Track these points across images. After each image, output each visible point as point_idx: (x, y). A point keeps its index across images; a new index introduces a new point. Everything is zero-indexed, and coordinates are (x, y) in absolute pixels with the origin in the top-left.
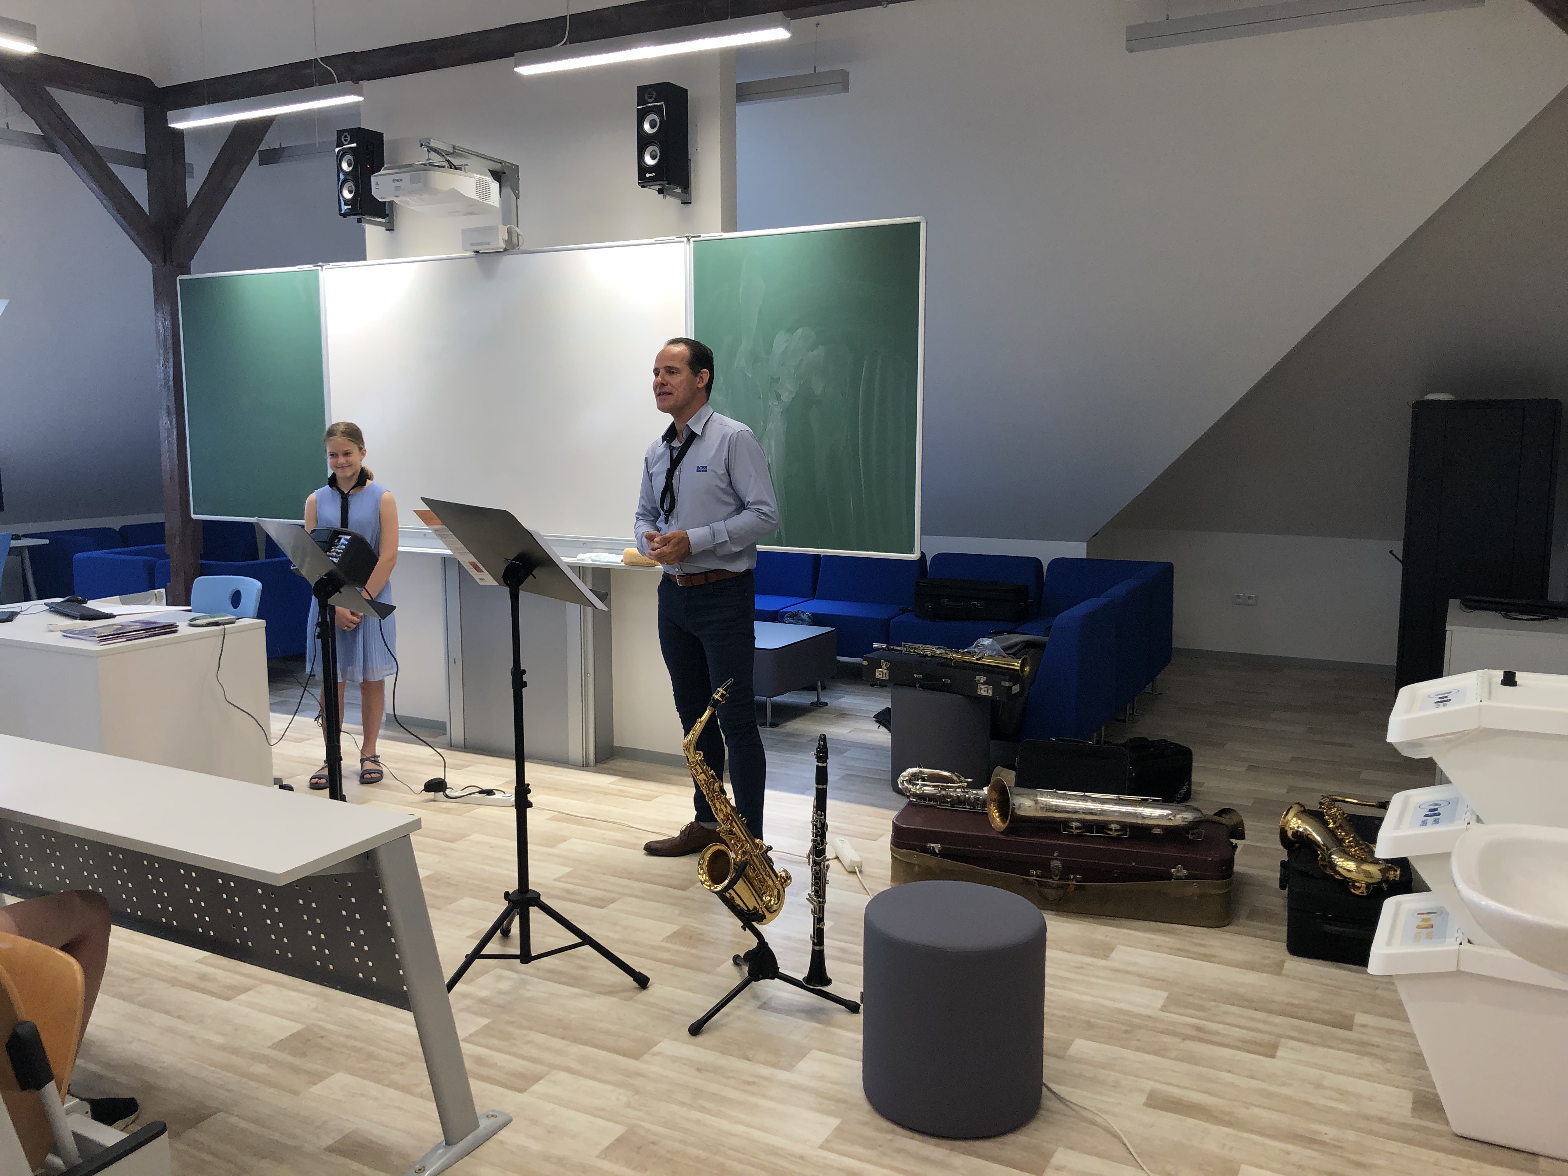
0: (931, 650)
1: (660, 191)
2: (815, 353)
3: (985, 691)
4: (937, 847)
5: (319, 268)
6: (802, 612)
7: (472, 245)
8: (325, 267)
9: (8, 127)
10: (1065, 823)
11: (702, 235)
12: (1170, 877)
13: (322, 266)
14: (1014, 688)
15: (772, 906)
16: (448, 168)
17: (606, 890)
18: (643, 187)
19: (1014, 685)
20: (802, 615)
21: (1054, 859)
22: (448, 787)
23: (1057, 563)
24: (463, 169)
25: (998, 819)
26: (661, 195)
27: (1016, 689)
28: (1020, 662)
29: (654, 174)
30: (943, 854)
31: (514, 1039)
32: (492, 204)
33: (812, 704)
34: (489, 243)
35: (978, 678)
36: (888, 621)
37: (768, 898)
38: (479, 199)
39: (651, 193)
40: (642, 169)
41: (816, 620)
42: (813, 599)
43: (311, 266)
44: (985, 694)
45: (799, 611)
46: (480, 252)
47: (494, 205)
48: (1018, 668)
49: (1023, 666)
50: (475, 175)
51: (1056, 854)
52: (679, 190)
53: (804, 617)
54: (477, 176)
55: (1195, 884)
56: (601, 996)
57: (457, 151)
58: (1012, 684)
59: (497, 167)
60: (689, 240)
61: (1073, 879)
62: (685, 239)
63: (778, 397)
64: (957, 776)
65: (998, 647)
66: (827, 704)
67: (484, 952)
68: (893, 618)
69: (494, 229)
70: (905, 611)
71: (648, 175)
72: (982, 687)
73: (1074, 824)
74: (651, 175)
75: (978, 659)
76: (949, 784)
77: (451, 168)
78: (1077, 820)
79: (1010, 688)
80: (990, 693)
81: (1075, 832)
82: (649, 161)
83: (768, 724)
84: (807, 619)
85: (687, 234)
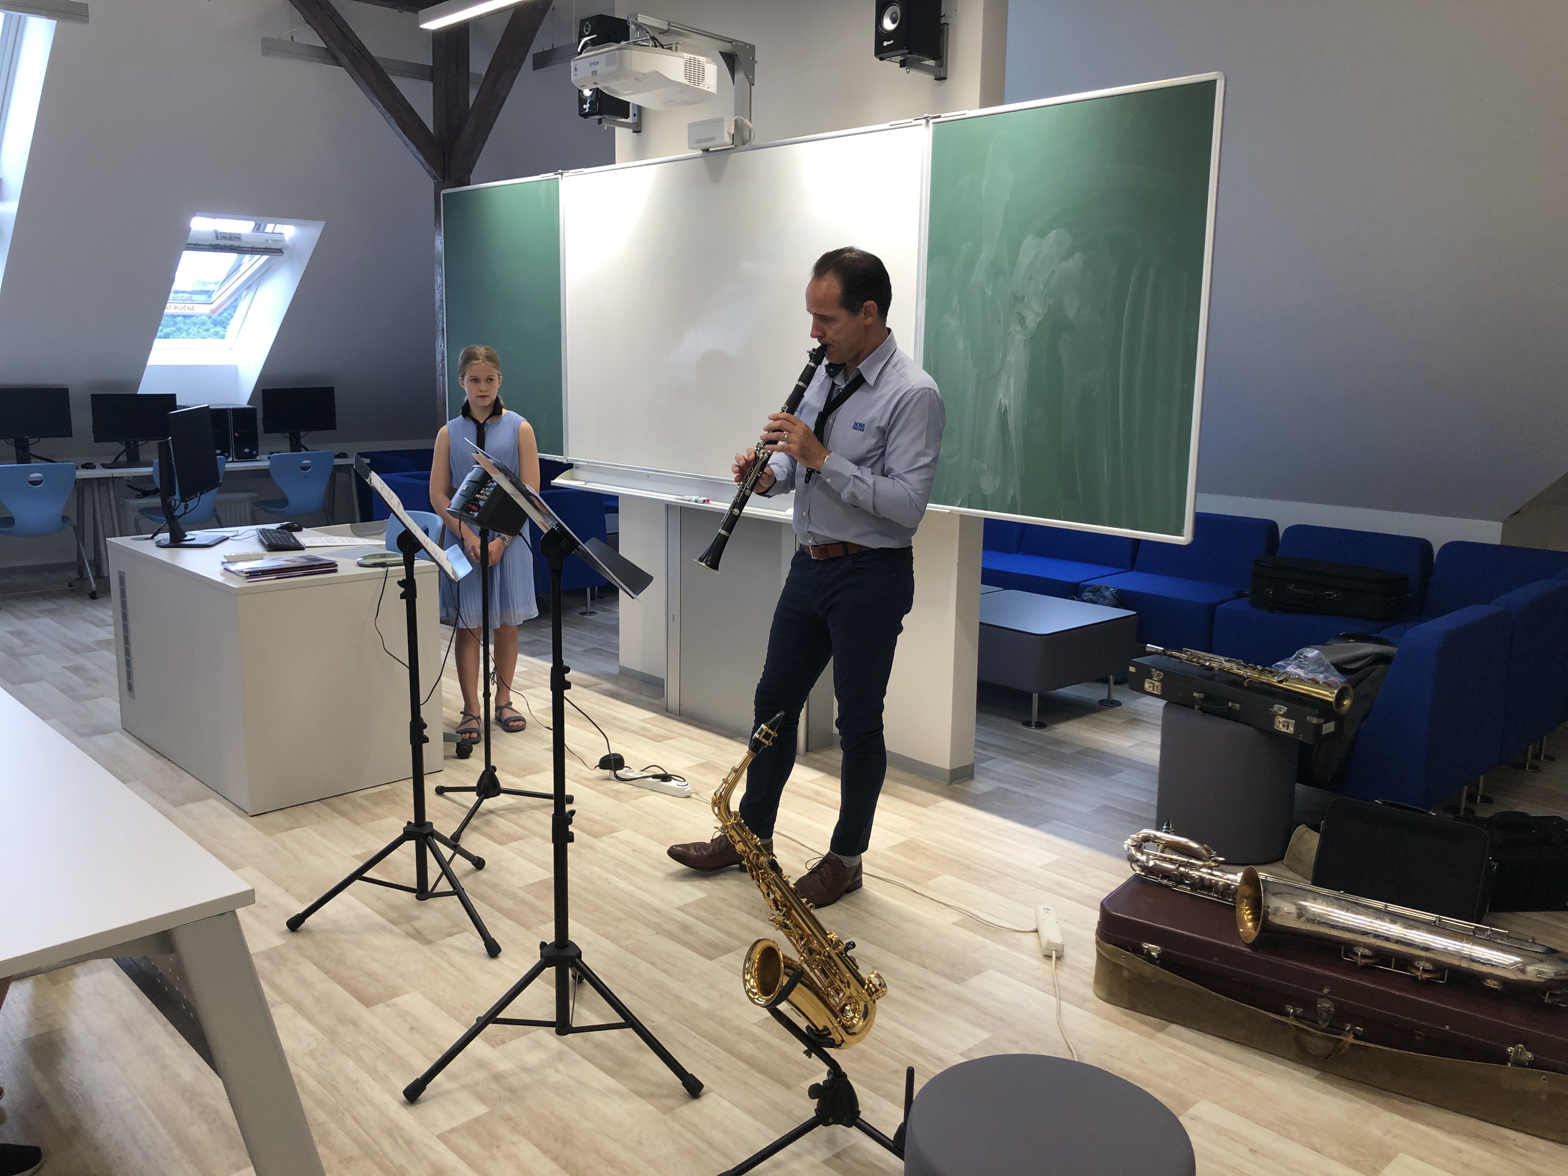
0: (1219, 662)
1: (903, 64)
2: (1071, 262)
3: (1284, 725)
4: (1154, 949)
5: (559, 176)
6: (1106, 587)
7: (698, 141)
8: (564, 175)
9: (292, 39)
10: (1349, 947)
11: (943, 115)
12: (1503, 1059)
13: (562, 174)
14: (1325, 726)
15: (854, 1025)
16: (652, 46)
17: (728, 934)
18: (882, 59)
19: (1325, 723)
20: (1103, 591)
21: (1322, 997)
22: (625, 765)
23: (1454, 548)
24: (674, 48)
25: (1250, 924)
26: (904, 69)
27: (1329, 728)
28: (1336, 691)
29: (892, 41)
30: (1164, 961)
31: (498, 1147)
32: (706, 89)
33: (1102, 702)
34: (713, 139)
35: (1276, 707)
36: (1212, 608)
37: (851, 1014)
38: (688, 83)
39: (891, 66)
40: (881, 35)
41: (1121, 600)
42: (1131, 570)
43: (553, 174)
44: (1284, 730)
45: (1101, 586)
46: (710, 150)
47: (709, 90)
48: (1331, 700)
49: (1340, 697)
50: (685, 54)
51: (1326, 991)
52: (931, 63)
53: (1107, 594)
54: (687, 56)
55: (1544, 1077)
56: (638, 1098)
57: (671, 28)
58: (1321, 721)
59: (727, 47)
60: (928, 122)
61: (1349, 1031)
62: (923, 122)
63: (1022, 321)
64: (1207, 850)
65: (1327, 661)
66: (1119, 704)
67: (501, 1016)
68: (1222, 603)
69: (719, 121)
70: (1240, 595)
71: (885, 44)
72: (1282, 720)
73: (1360, 951)
74: (889, 43)
75: (1281, 682)
76: (1193, 861)
77: (656, 46)
78: (1366, 946)
79: (1319, 727)
80: (1291, 730)
81: (1361, 962)
82: (888, 25)
83: (1033, 723)
84: (1110, 597)
85: (926, 115)
